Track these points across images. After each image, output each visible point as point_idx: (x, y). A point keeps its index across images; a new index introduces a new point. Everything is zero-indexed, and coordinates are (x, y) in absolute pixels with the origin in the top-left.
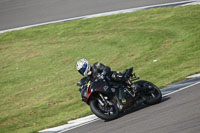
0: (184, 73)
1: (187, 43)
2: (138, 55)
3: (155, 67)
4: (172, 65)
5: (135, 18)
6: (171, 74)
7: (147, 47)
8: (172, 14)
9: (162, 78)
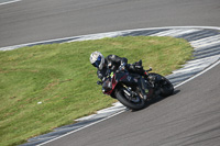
0: (72, 116)
1: (75, 83)
2: (21, 97)
3: (40, 109)
4: (58, 107)
5: (17, 56)
6: (57, 117)
7: (31, 88)
8: (58, 51)
9: (47, 121)
